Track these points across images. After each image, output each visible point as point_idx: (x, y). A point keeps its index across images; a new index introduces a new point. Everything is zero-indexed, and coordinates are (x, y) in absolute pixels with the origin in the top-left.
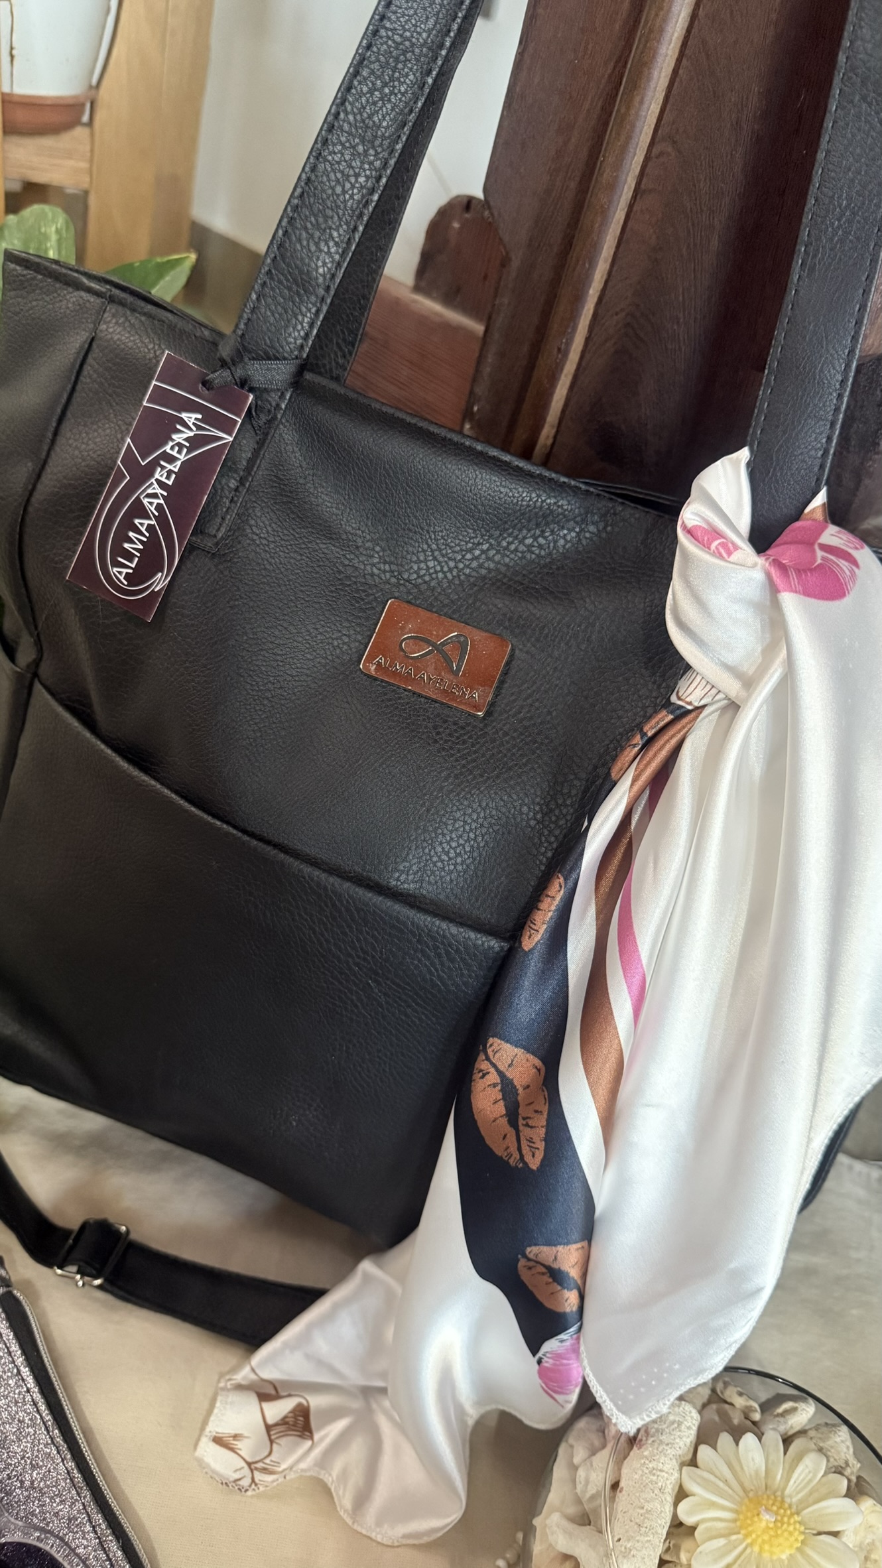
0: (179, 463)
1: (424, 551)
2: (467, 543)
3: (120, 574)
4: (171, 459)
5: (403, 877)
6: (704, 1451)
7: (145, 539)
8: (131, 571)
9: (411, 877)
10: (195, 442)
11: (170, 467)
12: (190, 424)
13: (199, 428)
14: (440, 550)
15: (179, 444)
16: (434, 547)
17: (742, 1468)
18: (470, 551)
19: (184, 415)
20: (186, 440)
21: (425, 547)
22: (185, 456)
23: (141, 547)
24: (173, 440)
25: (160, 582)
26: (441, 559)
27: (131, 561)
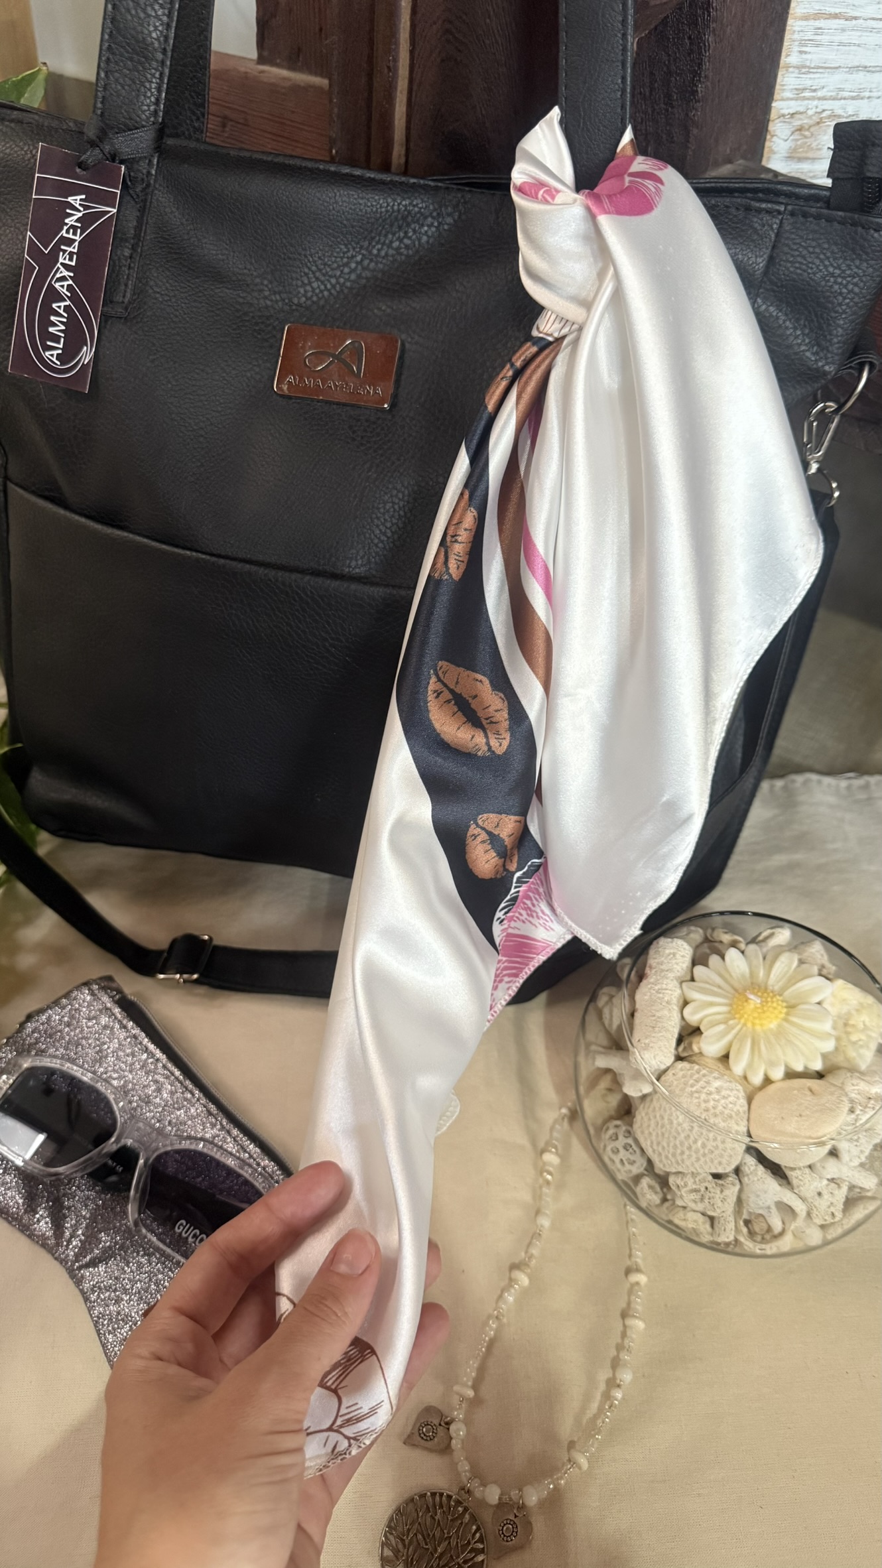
0: (76, 244)
1: (306, 274)
2: (342, 258)
3: (51, 356)
4: (70, 242)
5: (353, 564)
6: (699, 970)
7: (65, 320)
8: (60, 352)
9: (360, 562)
10: (85, 221)
11: (70, 249)
12: (77, 206)
13: (86, 207)
14: (320, 270)
15: (72, 226)
16: (314, 268)
17: (731, 976)
18: (346, 265)
19: (70, 199)
20: (76, 221)
21: (306, 270)
22: (80, 236)
23: (63, 328)
24: (67, 224)
25: (87, 355)
26: (323, 278)
27: (59, 342)
